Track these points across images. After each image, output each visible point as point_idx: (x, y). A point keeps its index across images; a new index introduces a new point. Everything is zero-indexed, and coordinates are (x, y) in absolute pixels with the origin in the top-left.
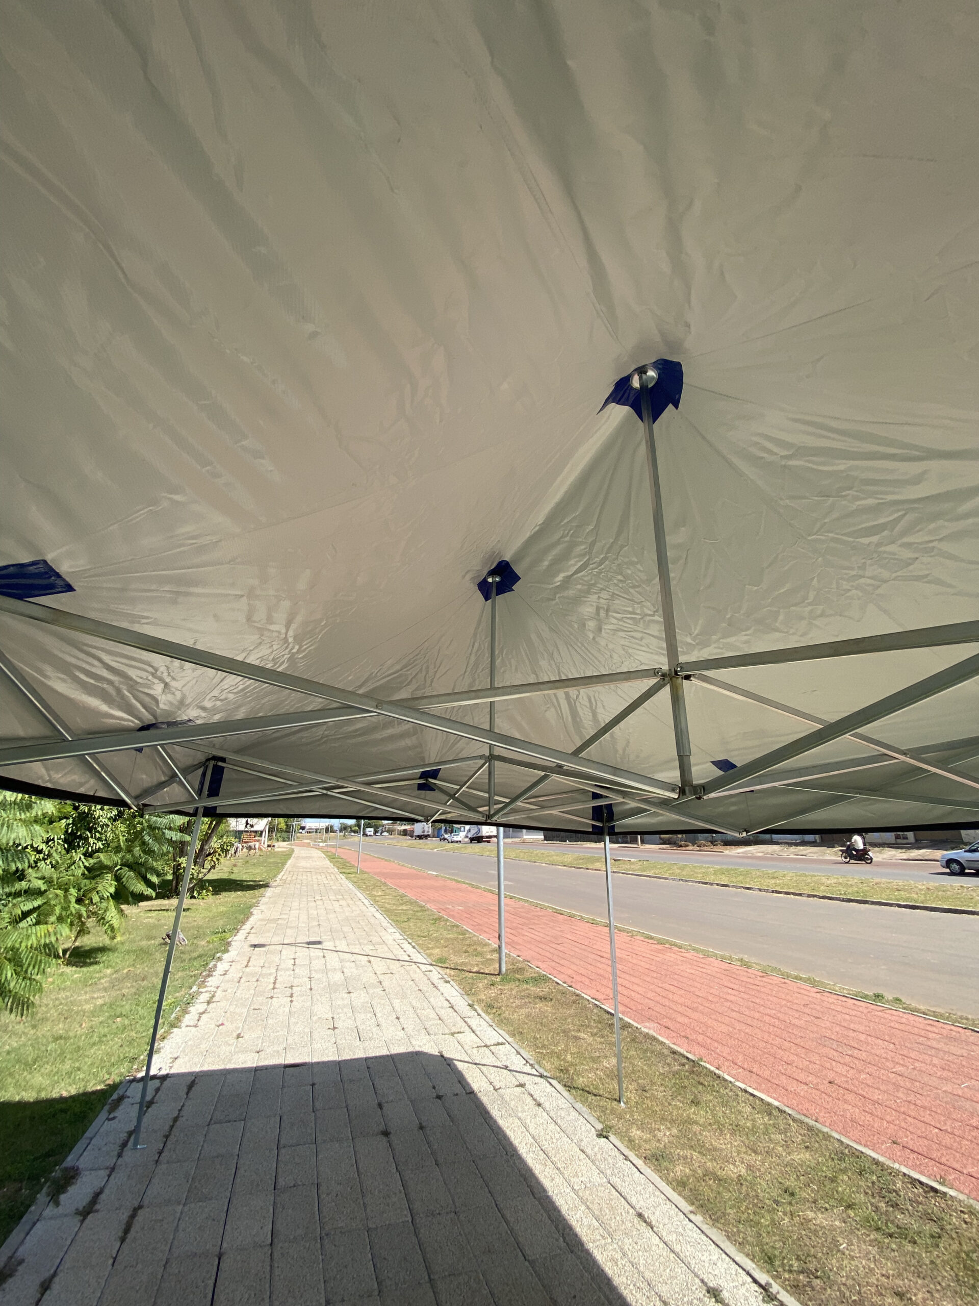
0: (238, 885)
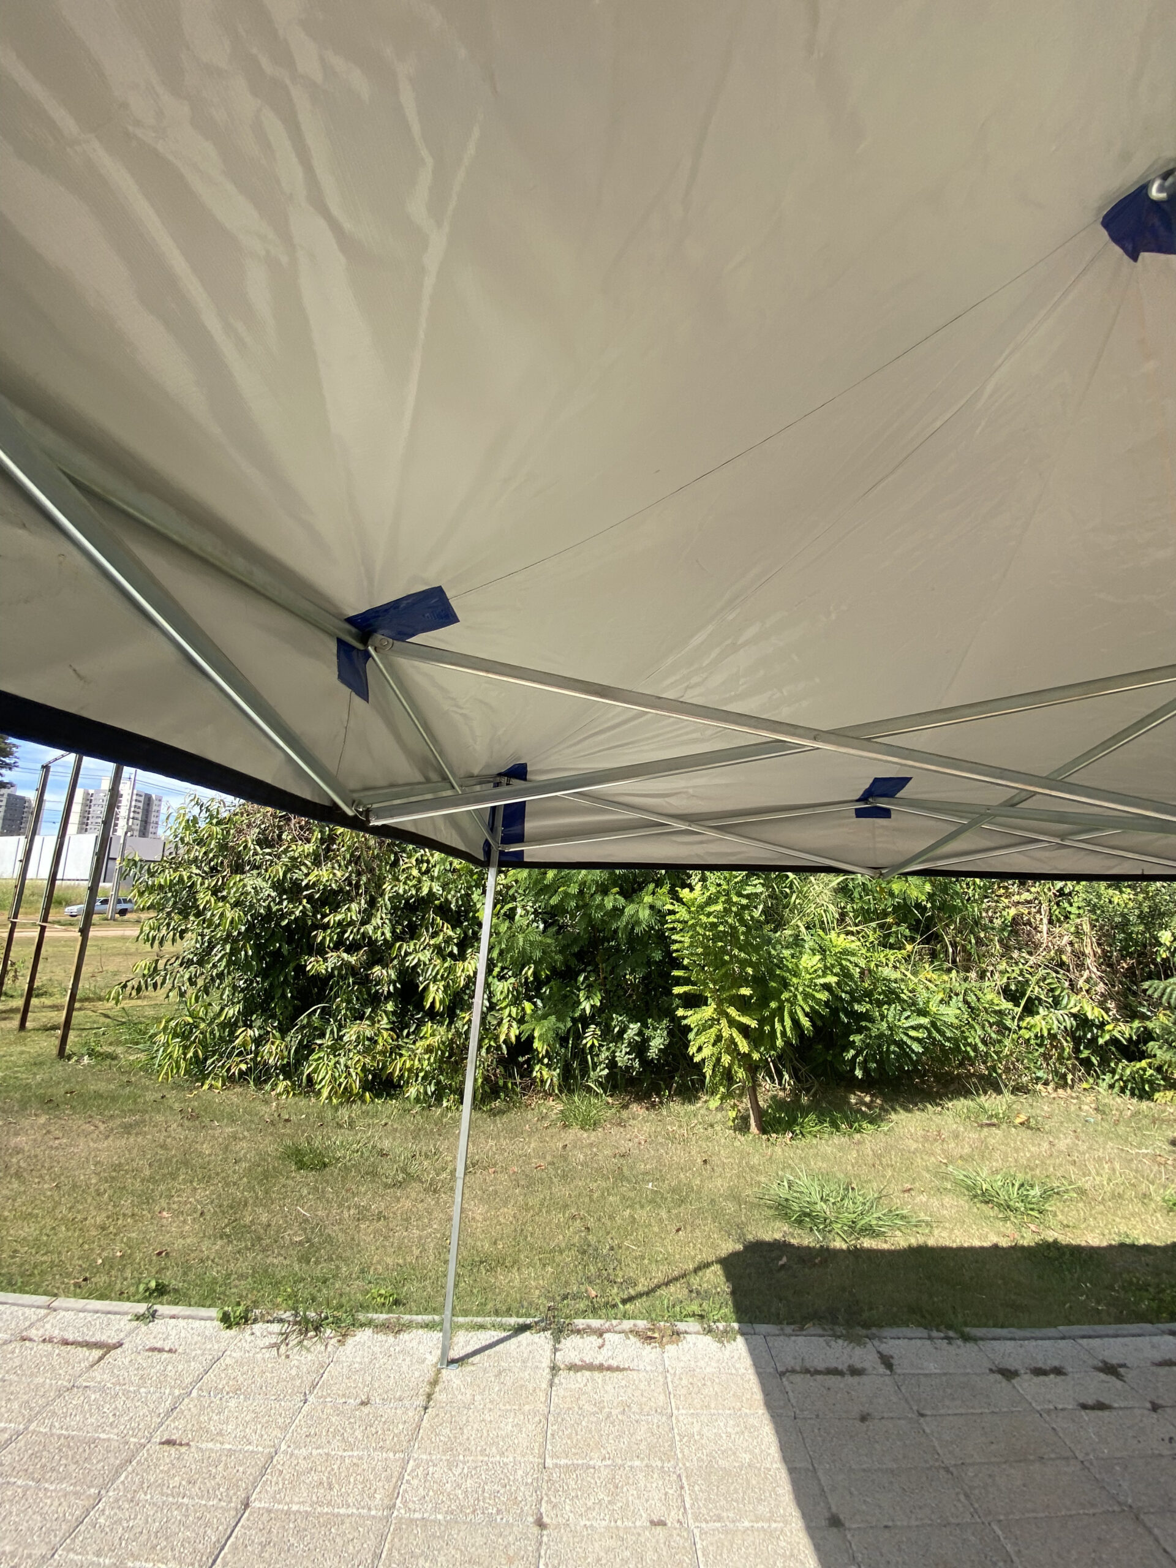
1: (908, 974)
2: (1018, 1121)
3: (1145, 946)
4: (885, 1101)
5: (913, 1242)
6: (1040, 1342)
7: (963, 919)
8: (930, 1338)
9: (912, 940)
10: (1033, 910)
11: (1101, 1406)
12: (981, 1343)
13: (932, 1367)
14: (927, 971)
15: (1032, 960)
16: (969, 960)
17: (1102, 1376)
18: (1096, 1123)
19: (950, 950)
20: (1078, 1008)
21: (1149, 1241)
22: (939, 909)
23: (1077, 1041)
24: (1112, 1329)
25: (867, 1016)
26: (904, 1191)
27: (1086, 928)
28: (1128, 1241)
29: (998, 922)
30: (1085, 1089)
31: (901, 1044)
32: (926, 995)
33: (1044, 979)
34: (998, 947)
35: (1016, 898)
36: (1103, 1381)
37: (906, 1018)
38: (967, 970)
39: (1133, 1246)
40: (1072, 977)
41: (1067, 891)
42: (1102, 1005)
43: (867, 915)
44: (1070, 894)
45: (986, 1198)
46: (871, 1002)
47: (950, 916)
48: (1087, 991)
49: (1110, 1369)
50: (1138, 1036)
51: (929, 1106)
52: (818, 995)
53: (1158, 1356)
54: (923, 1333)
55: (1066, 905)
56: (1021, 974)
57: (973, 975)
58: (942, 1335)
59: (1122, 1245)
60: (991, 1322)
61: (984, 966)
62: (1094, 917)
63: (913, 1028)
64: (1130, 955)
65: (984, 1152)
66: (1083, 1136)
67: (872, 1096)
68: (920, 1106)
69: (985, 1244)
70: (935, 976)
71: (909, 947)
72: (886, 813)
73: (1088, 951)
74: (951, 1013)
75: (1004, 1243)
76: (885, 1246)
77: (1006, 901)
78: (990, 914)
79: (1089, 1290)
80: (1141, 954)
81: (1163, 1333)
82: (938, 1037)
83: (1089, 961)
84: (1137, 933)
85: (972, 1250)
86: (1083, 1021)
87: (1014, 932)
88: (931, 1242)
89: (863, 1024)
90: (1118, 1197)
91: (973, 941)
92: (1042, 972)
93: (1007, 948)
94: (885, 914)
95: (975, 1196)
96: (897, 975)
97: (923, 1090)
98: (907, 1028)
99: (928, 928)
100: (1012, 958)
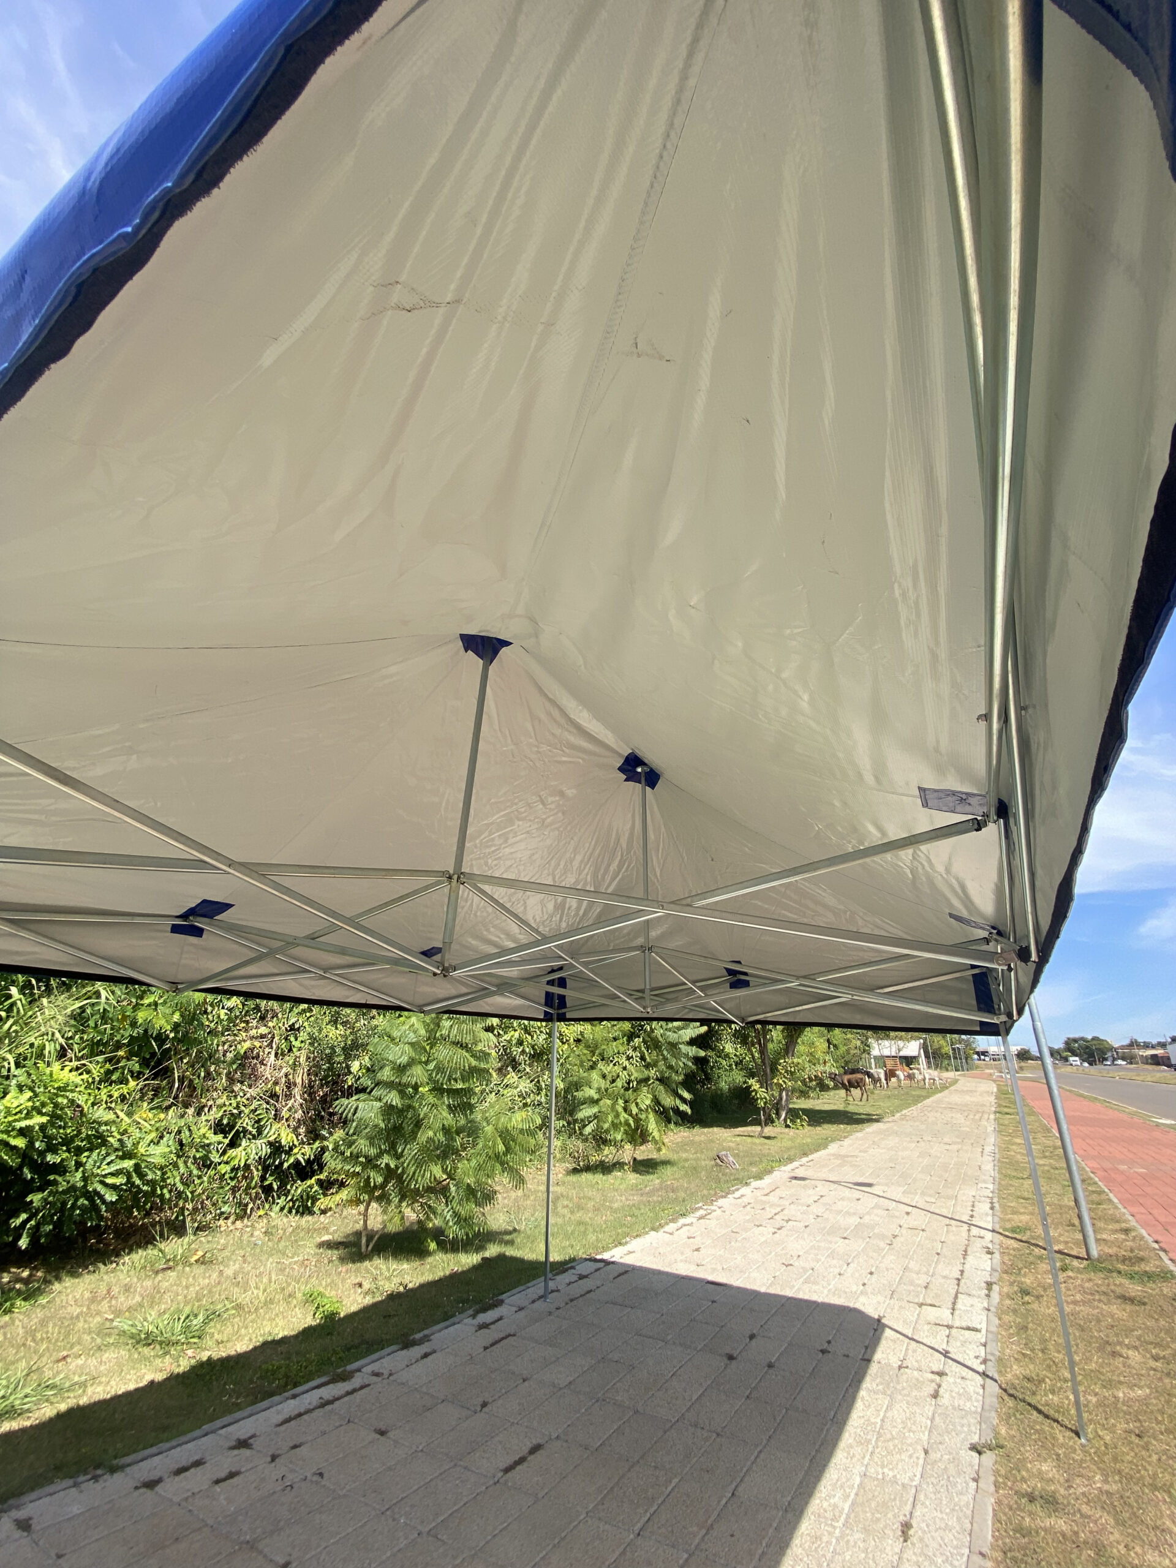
0: (848, 1117)
1: (122, 1115)
2: (193, 1260)
3: (339, 1075)
4: (48, 1272)
5: (63, 1407)
6: (184, 1446)
7: (199, 1052)
8: (75, 1485)
9: (137, 1076)
10: (265, 1044)
11: (232, 1475)
12: (128, 1470)
13: (76, 1509)
14: (144, 1113)
15: (252, 1092)
16: (191, 1096)
17: (236, 1452)
18: (263, 1244)
19: (176, 1085)
20: (276, 1136)
21: (286, 1333)
22: (180, 1041)
23: (266, 1169)
24: (249, 1410)
25: (60, 1169)
26: (58, 1361)
27: (303, 1059)
28: (270, 1339)
29: (230, 1056)
30: (260, 1216)
31: (92, 1196)
32: (138, 1135)
33: (256, 1110)
34: (224, 1081)
35: (253, 1032)
36: (236, 1456)
37: (108, 1164)
38: (186, 1105)
39: (273, 1342)
40: (278, 1106)
41: (297, 1026)
42: (295, 1130)
43: (95, 1048)
44: (299, 1029)
45: (148, 1340)
46: (68, 1151)
47: (188, 1049)
48: (287, 1120)
49: (243, 1444)
50: (315, 1156)
51: (101, 1265)
52: (14, 1142)
53: (280, 1418)
54: (70, 1482)
55: (292, 1039)
56: (237, 1107)
57: (191, 1111)
58: (89, 1477)
59: (265, 1344)
60: (141, 1446)
61: (203, 1100)
62: (312, 1049)
63: (112, 1174)
64: (327, 1083)
65: (153, 1298)
66: (249, 1259)
67: (32, 1269)
68: (91, 1268)
69: (141, 1385)
70: (151, 1115)
71: (132, 1083)
72: (198, 932)
73: (299, 1080)
74: (158, 1153)
75: (159, 1377)
76: (28, 1423)
77: (244, 1034)
78: (226, 1047)
79: (233, 1390)
80: (335, 1083)
81: (287, 1399)
82: (138, 1182)
83: (297, 1091)
84: (339, 1063)
85: (128, 1395)
86: (276, 1148)
87: (242, 1066)
88: (84, 1401)
89: (52, 1177)
90: (269, 1302)
91: (203, 1074)
92: (255, 1104)
93: (231, 1080)
94: (118, 1046)
95: (138, 1342)
96: (110, 1116)
97: (98, 1250)
98: (105, 1176)
99: (159, 1063)
100: (233, 1091)
